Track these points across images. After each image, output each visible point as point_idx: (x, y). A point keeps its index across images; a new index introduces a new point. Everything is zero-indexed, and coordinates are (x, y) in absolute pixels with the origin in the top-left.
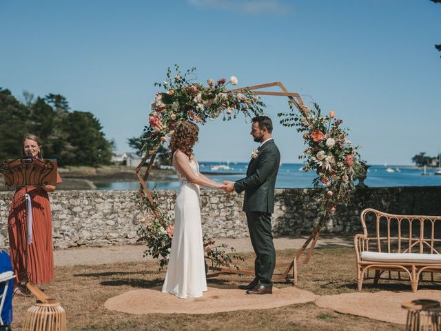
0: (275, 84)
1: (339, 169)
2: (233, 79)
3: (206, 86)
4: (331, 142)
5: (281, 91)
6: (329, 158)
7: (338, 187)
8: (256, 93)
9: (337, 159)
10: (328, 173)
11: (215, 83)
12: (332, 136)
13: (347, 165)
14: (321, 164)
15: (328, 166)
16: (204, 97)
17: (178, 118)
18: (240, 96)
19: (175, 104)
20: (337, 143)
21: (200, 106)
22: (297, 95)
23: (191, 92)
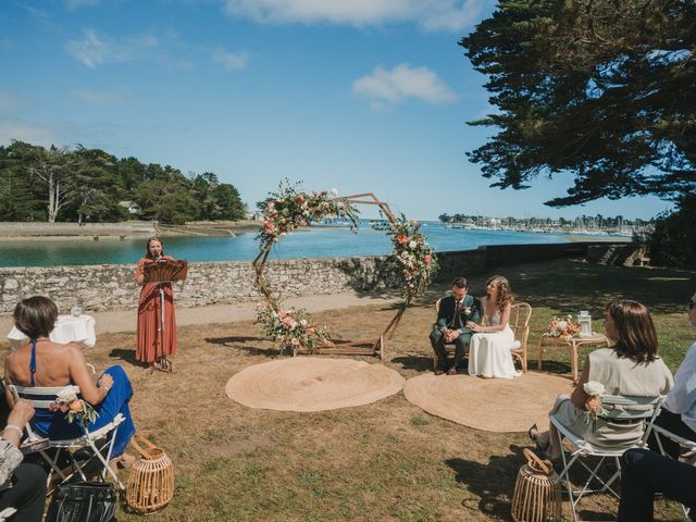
0: (368, 195)
1: (419, 266)
2: (334, 190)
3: (311, 195)
4: (413, 244)
5: (373, 200)
6: (412, 257)
7: (418, 282)
8: (353, 202)
9: (418, 258)
10: (410, 269)
11: (319, 194)
12: (414, 239)
13: (425, 263)
14: (405, 262)
15: (410, 264)
16: (309, 205)
17: (287, 222)
18: (340, 204)
19: (285, 210)
20: (418, 246)
21: (307, 212)
22: (386, 204)
23: (299, 201)
